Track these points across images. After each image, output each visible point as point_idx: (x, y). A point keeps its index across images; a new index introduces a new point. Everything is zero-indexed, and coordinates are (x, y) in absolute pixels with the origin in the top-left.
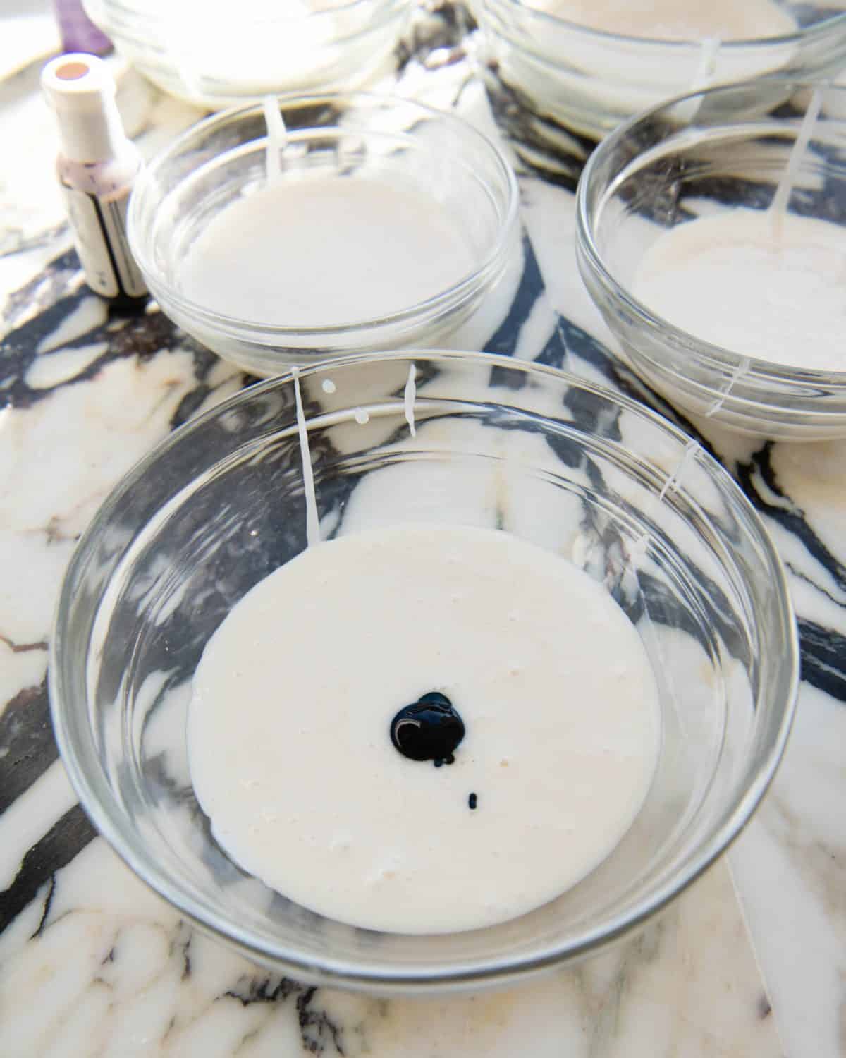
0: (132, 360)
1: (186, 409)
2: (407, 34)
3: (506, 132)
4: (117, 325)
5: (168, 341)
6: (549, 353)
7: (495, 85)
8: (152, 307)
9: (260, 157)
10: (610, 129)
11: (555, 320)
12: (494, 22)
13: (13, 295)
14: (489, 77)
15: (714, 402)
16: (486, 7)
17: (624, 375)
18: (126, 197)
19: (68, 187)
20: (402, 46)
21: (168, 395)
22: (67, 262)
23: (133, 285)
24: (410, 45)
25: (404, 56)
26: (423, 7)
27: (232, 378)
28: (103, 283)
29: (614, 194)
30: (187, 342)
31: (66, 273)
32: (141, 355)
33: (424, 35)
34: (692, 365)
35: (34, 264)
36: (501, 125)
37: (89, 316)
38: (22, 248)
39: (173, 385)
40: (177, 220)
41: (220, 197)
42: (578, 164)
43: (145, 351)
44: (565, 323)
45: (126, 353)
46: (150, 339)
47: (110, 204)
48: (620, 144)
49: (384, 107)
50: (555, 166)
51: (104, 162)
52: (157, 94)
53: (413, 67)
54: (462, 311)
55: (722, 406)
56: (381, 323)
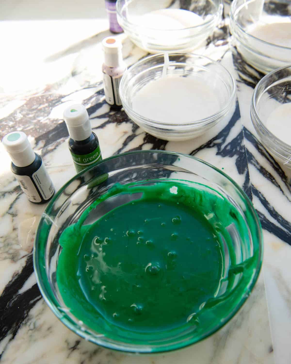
0: (115, 124)
1: (128, 140)
2: (211, 35)
3: (236, 68)
4: (112, 113)
5: (126, 120)
6: (238, 137)
7: (235, 53)
8: (123, 109)
9: (161, 69)
10: (269, 72)
11: (242, 128)
12: (237, 36)
13: (84, 101)
14: (234, 50)
15: (286, 161)
16: (235, 32)
17: (261, 147)
18: (120, 78)
19: (105, 73)
20: (209, 38)
21: (123, 135)
22: (101, 93)
23: (118, 103)
24: (212, 38)
25: (209, 42)
26: (217, 27)
27: (143, 133)
28: (110, 101)
29: (266, 92)
30: (131, 121)
31: (100, 96)
32: (118, 123)
33: (216, 35)
34: (281, 149)
35: (92, 92)
36: (235, 66)
37: (105, 109)
38: (89, 87)
39: (125, 133)
40: (134, 85)
41: (148, 80)
42: (257, 80)
43: (119, 122)
44: (245, 129)
45: (113, 122)
46: (121, 118)
47: (115, 79)
48: (271, 76)
49: (200, 58)
50: (250, 80)
51: (116, 67)
52: (134, 46)
53: (211, 45)
54: (213, 123)
55: (288, 162)
56: (188, 124)
